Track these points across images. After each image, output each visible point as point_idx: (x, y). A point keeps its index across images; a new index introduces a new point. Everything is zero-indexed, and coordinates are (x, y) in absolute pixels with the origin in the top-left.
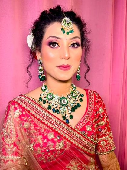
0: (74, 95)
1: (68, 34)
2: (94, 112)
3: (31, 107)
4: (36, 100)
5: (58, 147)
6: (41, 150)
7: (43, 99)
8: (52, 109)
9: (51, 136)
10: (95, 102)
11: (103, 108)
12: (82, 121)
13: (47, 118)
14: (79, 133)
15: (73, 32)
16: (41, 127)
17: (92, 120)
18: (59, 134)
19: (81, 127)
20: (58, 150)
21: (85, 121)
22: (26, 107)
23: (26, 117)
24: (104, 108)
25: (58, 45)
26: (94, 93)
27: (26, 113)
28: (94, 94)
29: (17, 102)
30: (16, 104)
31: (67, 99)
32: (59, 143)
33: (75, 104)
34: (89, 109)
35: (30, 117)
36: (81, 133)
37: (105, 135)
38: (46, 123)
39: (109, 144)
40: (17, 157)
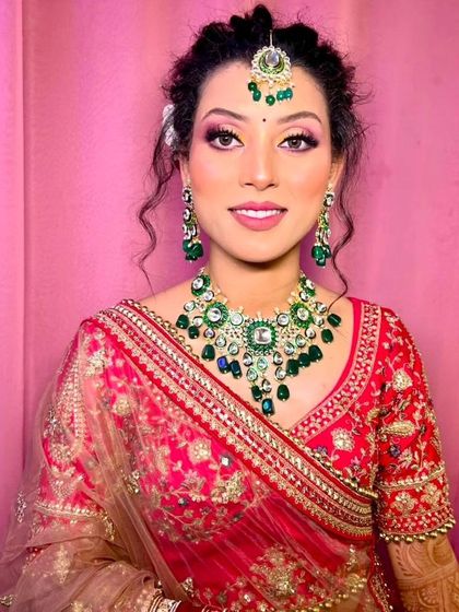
0: (303, 314)
1: (271, 104)
2: (373, 384)
3: (148, 346)
4: (166, 324)
5: (220, 495)
6: (163, 499)
7: (191, 320)
8: (217, 357)
9: (200, 452)
10: (381, 347)
11: (410, 372)
12: (321, 412)
13: (194, 388)
14: (301, 453)
15: (291, 97)
16: (172, 416)
17: (363, 413)
18: (231, 448)
19: (313, 432)
20: (220, 505)
21: (331, 411)
22: (129, 344)
23: (126, 378)
24: (416, 374)
25: (239, 140)
26: (383, 315)
27: (126, 364)
28: (384, 318)
29: (102, 326)
30: (99, 329)
31: (273, 328)
32: (225, 479)
33: (301, 347)
34: (356, 372)
35: (135, 380)
36: (310, 454)
37: (415, 471)
38: (189, 403)
39: (427, 506)
40: (83, 511)
